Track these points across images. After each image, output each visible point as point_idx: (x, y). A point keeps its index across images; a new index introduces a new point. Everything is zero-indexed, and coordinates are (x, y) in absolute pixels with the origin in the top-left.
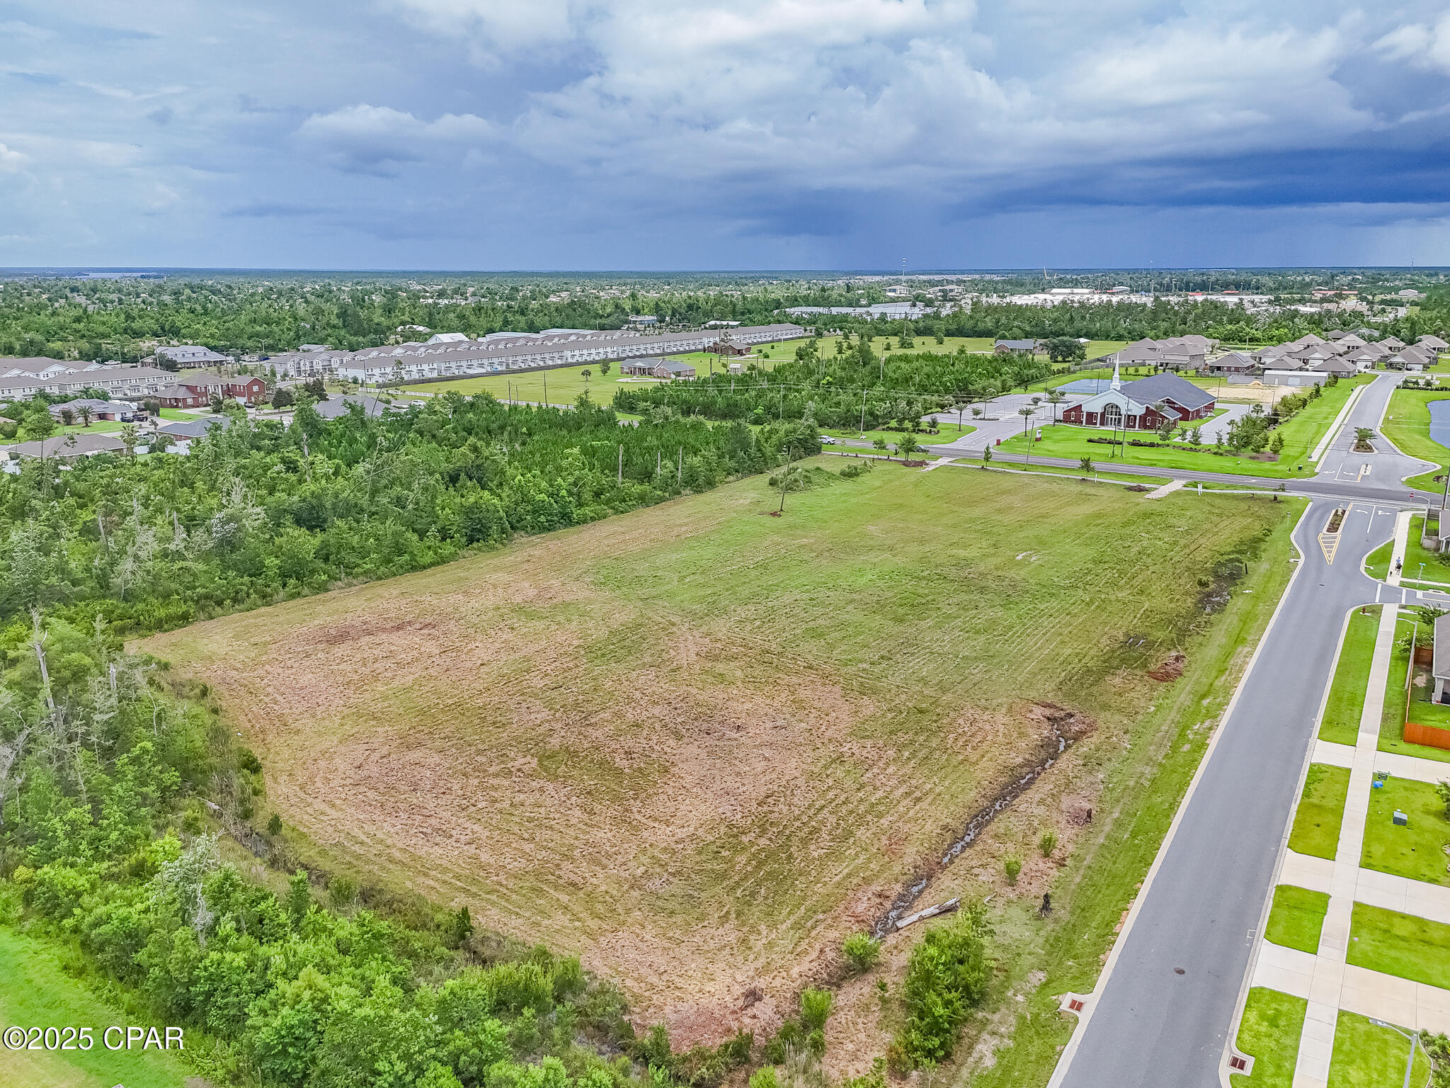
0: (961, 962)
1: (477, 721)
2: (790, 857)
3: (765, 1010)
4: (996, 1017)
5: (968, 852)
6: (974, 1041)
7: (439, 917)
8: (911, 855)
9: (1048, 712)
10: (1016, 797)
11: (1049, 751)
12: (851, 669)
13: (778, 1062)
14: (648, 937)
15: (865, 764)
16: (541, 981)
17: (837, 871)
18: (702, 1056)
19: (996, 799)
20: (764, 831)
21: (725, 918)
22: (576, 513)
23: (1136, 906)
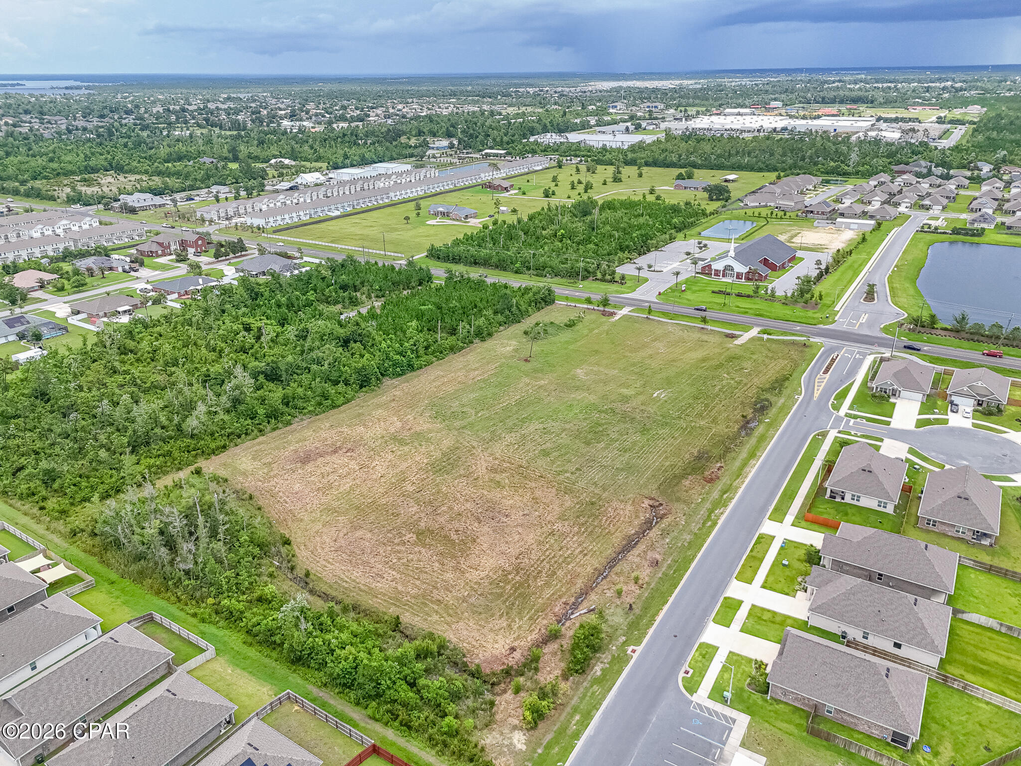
0: (592, 635)
1: (385, 513)
2: (529, 585)
3: (517, 655)
4: (604, 656)
5: (604, 581)
6: (595, 665)
7: (386, 618)
8: (580, 584)
9: (651, 502)
10: (629, 552)
11: (648, 525)
12: (561, 477)
13: (522, 675)
14: (471, 625)
15: (564, 535)
16: (432, 647)
17: (548, 593)
18: (494, 674)
19: (620, 553)
20: (518, 573)
21: (501, 616)
22: (416, 363)
23: (666, 608)
